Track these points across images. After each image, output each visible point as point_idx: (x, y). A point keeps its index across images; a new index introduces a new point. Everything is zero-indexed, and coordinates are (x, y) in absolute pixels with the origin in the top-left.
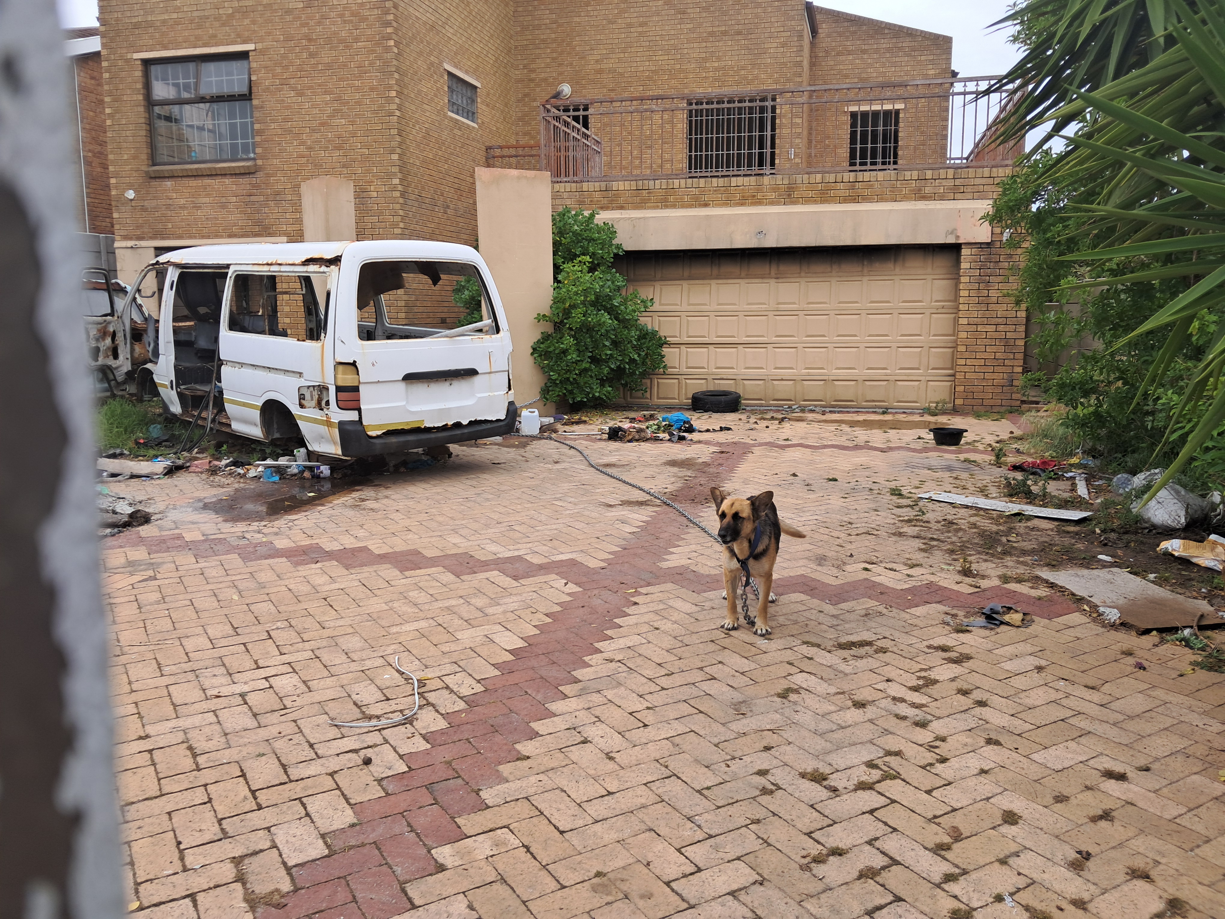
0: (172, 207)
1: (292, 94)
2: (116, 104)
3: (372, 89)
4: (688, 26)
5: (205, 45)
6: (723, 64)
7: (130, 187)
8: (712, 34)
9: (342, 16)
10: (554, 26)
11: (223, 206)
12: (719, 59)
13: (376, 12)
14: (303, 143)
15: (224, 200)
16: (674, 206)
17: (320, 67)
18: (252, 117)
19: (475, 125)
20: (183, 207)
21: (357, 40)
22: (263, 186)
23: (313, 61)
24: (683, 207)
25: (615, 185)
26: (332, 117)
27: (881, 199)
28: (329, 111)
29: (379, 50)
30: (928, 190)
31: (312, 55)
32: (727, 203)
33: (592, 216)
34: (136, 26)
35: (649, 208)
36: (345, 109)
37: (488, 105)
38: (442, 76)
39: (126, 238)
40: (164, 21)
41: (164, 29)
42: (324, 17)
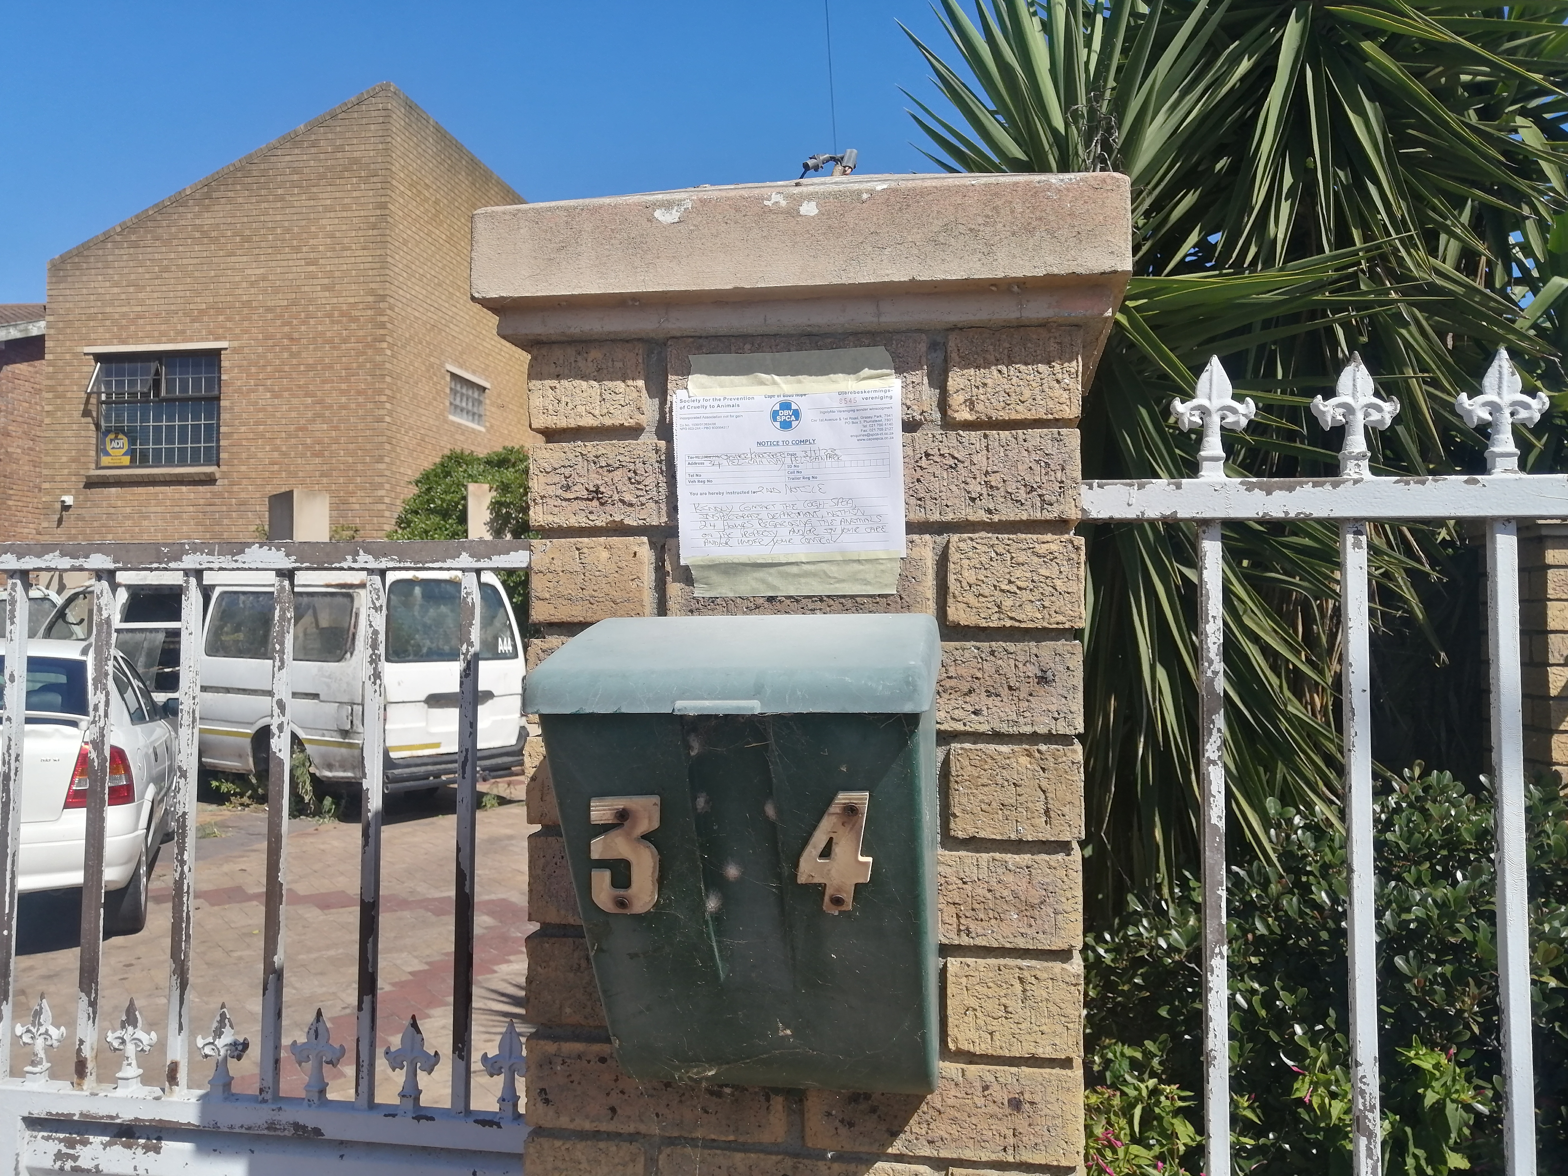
0: (114, 517)
1: (268, 395)
2: (59, 401)
3: (359, 393)
5: (170, 341)
7: (67, 492)
9: (330, 316)
11: (177, 516)
13: (369, 312)
14: (276, 449)
15: (177, 509)
17: (302, 368)
18: (219, 419)
19: (483, 429)
20: (127, 517)
21: (345, 341)
22: (226, 495)
23: (294, 361)
26: (313, 421)
28: (310, 414)
29: (370, 352)
31: (293, 355)
34: (91, 317)
36: (327, 413)
37: (497, 407)
38: (443, 378)
40: (124, 315)
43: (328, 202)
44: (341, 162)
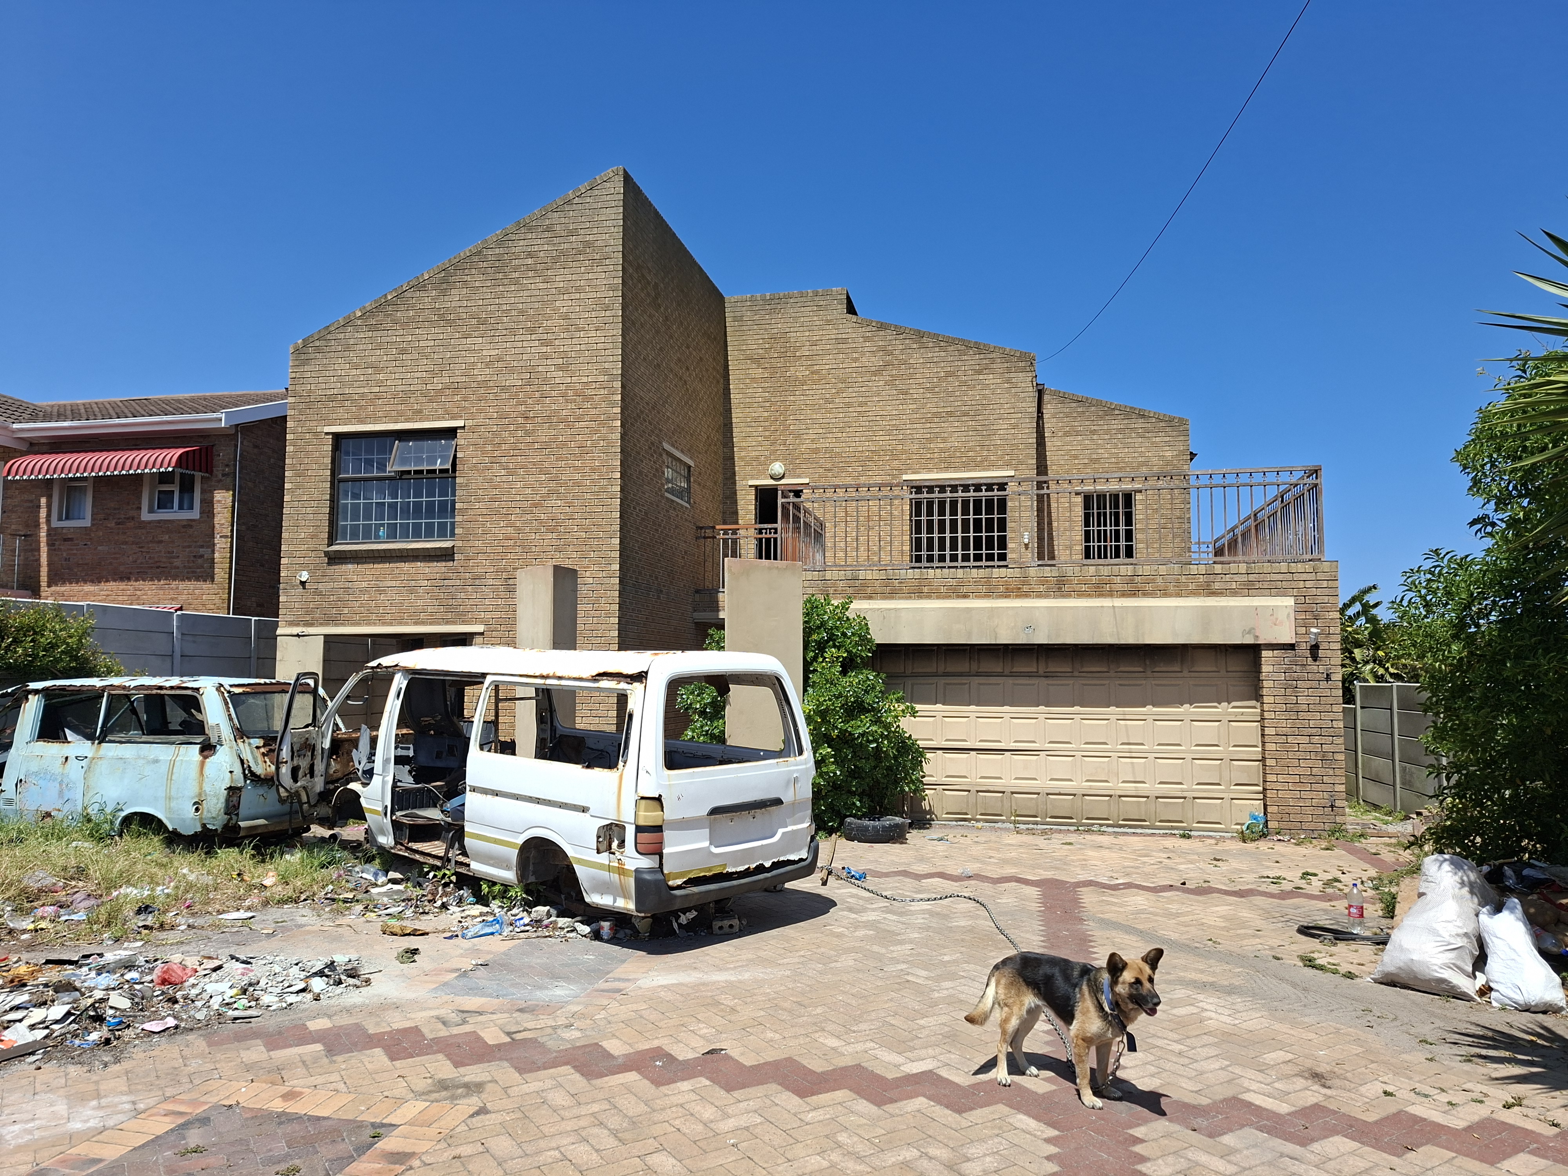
0: (351, 591)
1: (503, 472)
2: (298, 479)
3: (593, 470)
4: (911, 406)
5: (407, 421)
6: (949, 445)
7: (304, 567)
8: (936, 415)
10: (768, 404)
11: (412, 590)
12: (944, 440)
13: (602, 392)
15: (413, 583)
16: (929, 597)
17: (536, 446)
18: (454, 495)
19: (688, 505)
20: (363, 591)
21: (579, 419)
22: (461, 570)
23: (529, 439)
24: (938, 598)
25: (862, 575)
27: (1166, 594)
28: (545, 491)
29: (604, 431)
31: (528, 433)
32: (989, 594)
33: (845, 607)
34: (332, 398)
35: (900, 598)
37: (699, 484)
38: (661, 456)
39: (291, 624)
40: (363, 395)
41: (363, 403)
42: (544, 396)
43: (561, 284)
44: (574, 245)
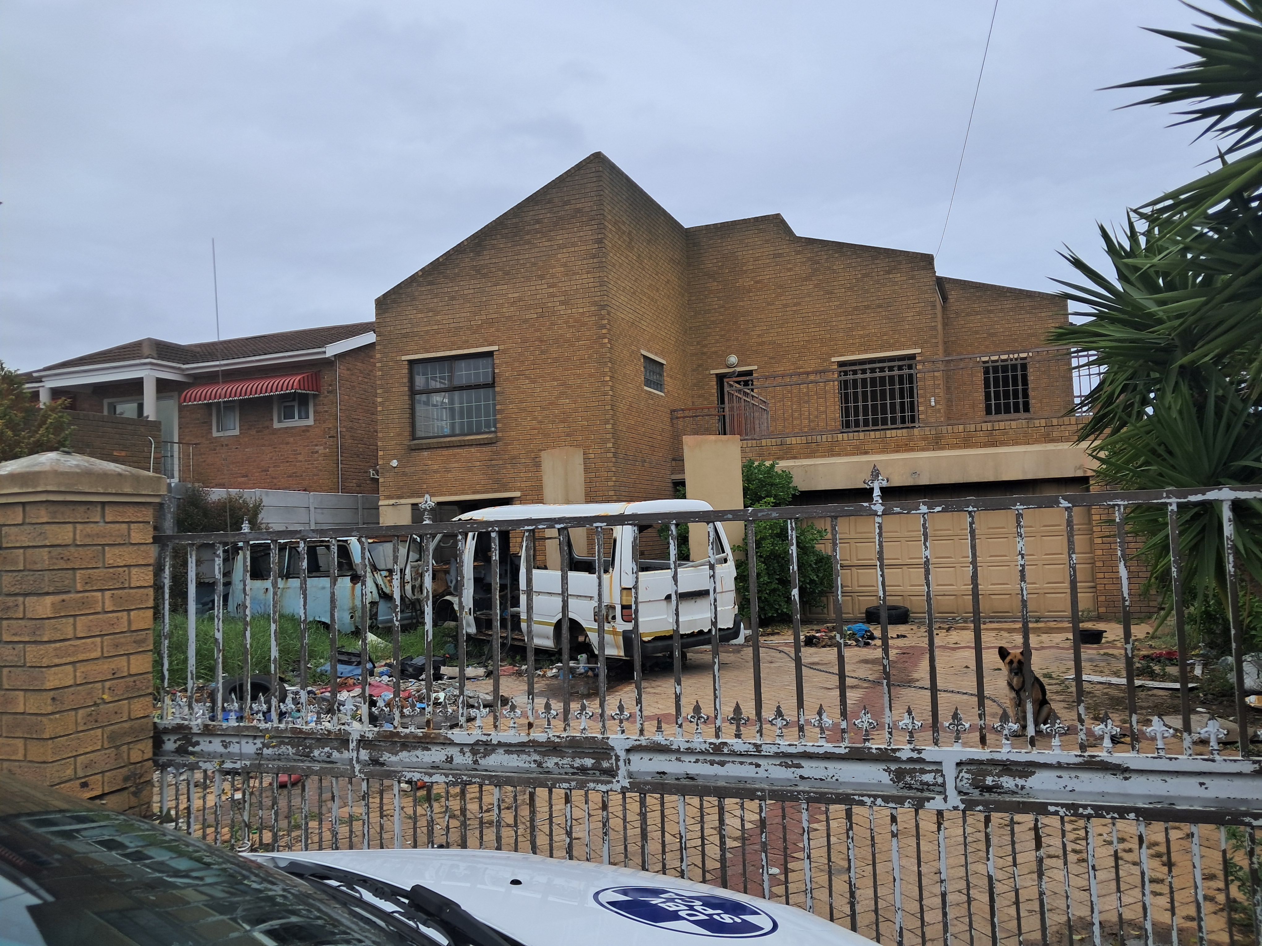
0: (428, 472)
2: (386, 395)
5: (458, 348)
7: (395, 457)
9: (566, 322)
11: (469, 469)
13: (594, 318)
14: (535, 419)
15: (470, 464)
18: (494, 400)
19: (662, 394)
20: (436, 472)
21: (578, 340)
22: (502, 453)
23: (544, 357)
24: (846, 455)
25: (788, 440)
26: (558, 398)
27: (1016, 443)
29: (596, 346)
30: (1055, 434)
33: (773, 466)
34: (405, 336)
35: (818, 457)
36: (569, 392)
37: (671, 378)
38: (640, 360)
39: (389, 497)
40: (427, 332)
41: (427, 337)
42: (553, 324)
43: (561, 242)
44: (569, 212)
